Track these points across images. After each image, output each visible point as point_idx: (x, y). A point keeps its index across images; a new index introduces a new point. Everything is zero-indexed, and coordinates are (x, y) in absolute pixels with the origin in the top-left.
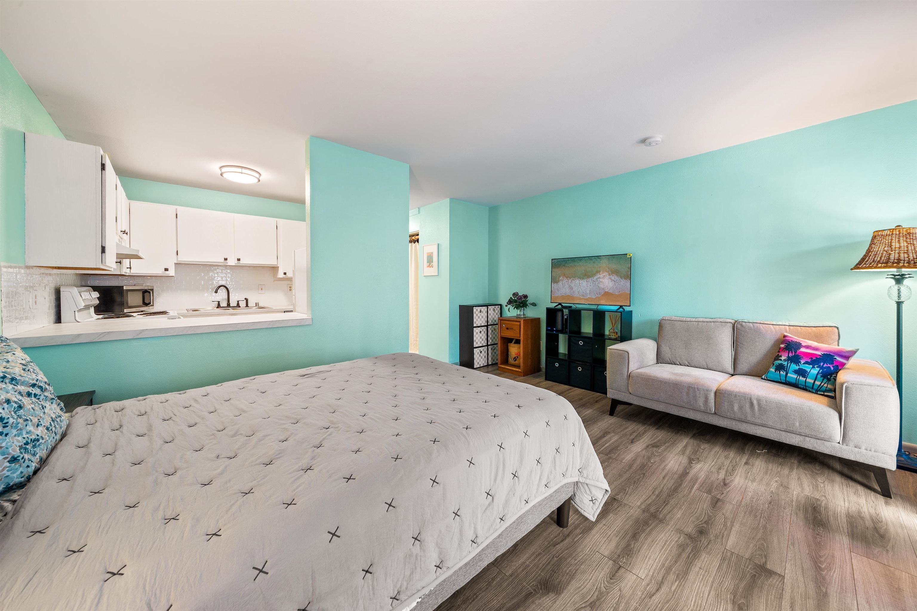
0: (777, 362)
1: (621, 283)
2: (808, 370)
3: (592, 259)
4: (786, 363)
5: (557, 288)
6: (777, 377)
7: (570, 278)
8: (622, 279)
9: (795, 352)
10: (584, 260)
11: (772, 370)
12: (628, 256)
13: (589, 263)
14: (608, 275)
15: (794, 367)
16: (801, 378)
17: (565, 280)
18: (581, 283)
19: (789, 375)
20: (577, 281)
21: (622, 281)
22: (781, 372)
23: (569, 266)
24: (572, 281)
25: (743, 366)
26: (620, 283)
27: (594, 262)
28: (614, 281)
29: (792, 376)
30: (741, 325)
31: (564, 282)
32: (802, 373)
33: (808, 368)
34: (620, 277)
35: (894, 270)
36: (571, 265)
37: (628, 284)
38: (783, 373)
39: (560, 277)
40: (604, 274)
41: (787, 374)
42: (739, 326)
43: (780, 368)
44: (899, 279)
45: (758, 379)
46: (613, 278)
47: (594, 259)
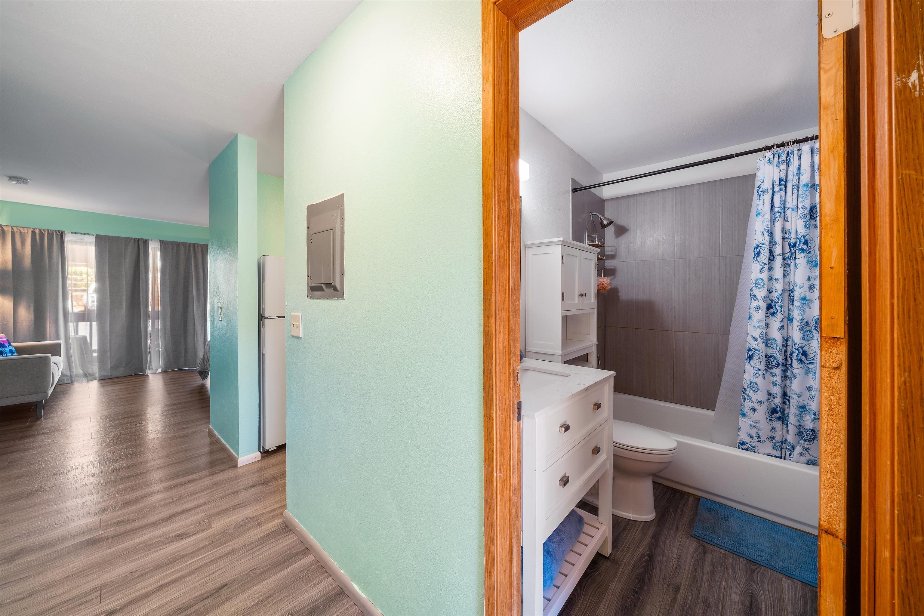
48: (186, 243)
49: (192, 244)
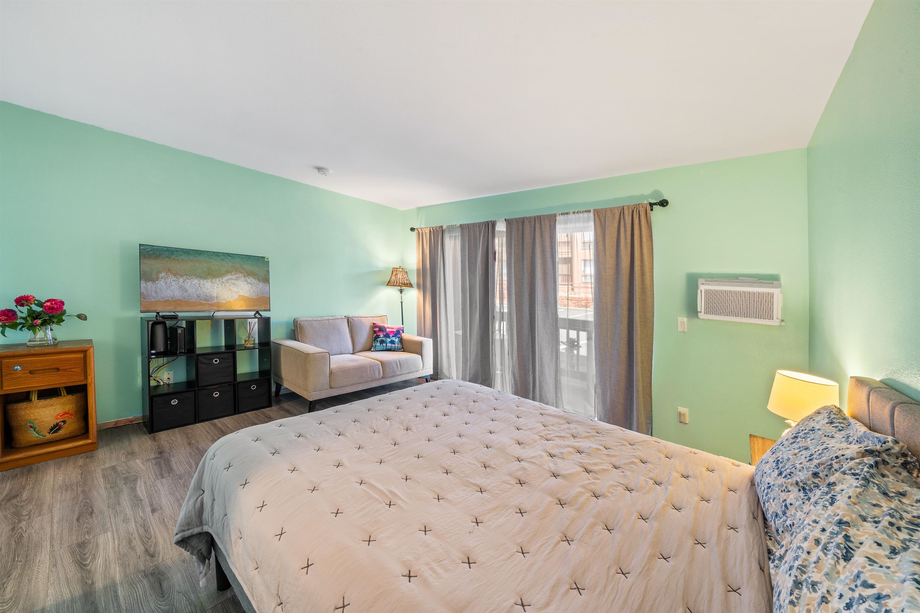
0: (379, 339)
1: (260, 286)
2: (394, 340)
3: (219, 256)
4: (384, 339)
5: (154, 289)
6: (382, 348)
7: (181, 276)
8: (260, 282)
9: (386, 332)
10: (206, 255)
11: (378, 344)
12: (266, 260)
13: (215, 260)
14: (242, 277)
15: (389, 340)
16: (394, 345)
17: (171, 279)
18: (202, 283)
19: (388, 345)
20: (196, 281)
21: (261, 284)
22: (384, 344)
23: (178, 260)
24: (185, 280)
25: (359, 347)
26: (257, 287)
27: (223, 260)
28: (251, 284)
29: (389, 345)
30: (352, 319)
31: (168, 281)
32: (392, 342)
33: (394, 339)
34: (258, 280)
35: (399, 288)
36: (182, 257)
37: (267, 288)
38: (384, 345)
39: (159, 272)
40: (237, 275)
41: (386, 345)
42: (351, 320)
43: (382, 342)
44: (401, 291)
45: (370, 351)
46: (249, 281)
47: (222, 255)
48: (530, 218)
49: (538, 216)
